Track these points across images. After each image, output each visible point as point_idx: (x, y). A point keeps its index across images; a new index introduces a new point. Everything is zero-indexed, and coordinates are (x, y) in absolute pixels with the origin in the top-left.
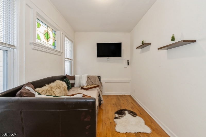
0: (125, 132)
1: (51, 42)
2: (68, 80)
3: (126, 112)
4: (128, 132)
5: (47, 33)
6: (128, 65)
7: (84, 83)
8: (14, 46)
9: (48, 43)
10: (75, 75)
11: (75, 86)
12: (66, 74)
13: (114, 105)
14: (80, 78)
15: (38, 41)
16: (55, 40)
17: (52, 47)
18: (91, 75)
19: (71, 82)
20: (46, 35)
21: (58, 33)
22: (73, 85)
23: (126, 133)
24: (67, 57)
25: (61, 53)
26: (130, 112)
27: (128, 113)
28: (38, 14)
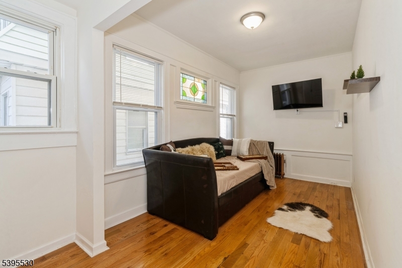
0: (279, 226)
1: (199, 95)
2: (222, 145)
3: (308, 208)
4: (285, 227)
5: (194, 85)
6: (346, 121)
7: (245, 151)
8: (161, 108)
9: (195, 97)
10: (233, 139)
11: (232, 154)
12: (220, 137)
13: (294, 194)
14: (239, 144)
15: (184, 98)
16: (205, 92)
17: (201, 101)
18: (258, 140)
19: (226, 147)
20: (193, 89)
21: (209, 82)
22: (228, 153)
23: (280, 228)
24: (224, 113)
25: (214, 107)
26: (316, 210)
27: (310, 210)
28: (182, 69)
